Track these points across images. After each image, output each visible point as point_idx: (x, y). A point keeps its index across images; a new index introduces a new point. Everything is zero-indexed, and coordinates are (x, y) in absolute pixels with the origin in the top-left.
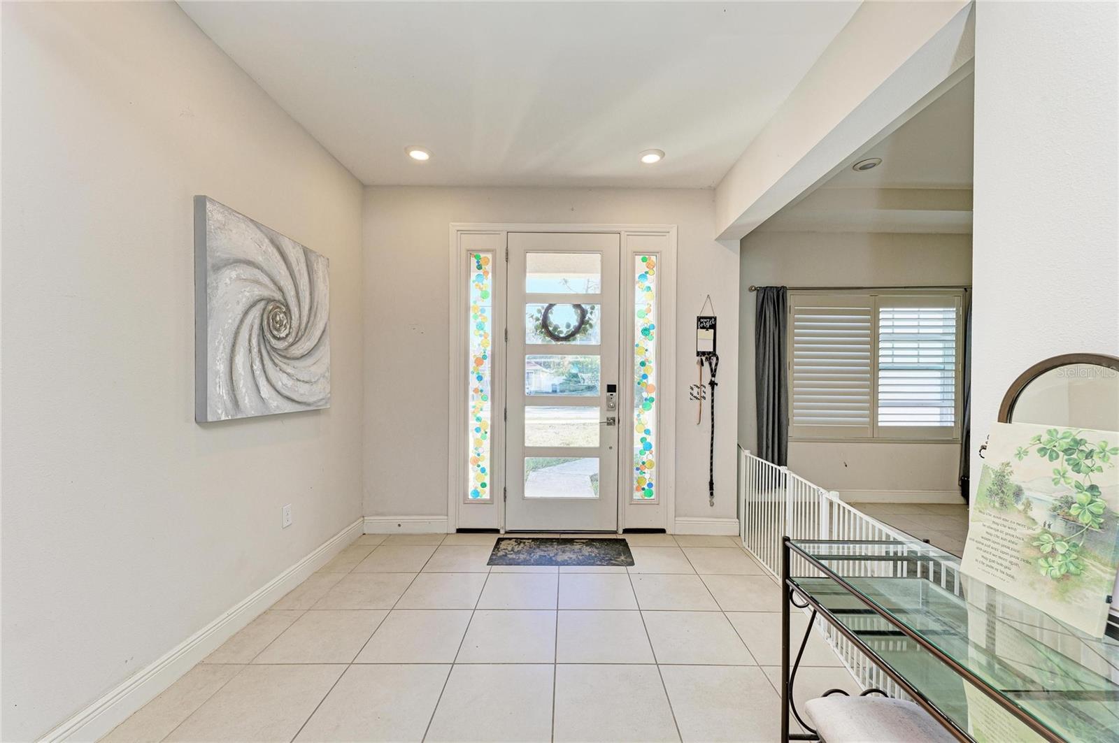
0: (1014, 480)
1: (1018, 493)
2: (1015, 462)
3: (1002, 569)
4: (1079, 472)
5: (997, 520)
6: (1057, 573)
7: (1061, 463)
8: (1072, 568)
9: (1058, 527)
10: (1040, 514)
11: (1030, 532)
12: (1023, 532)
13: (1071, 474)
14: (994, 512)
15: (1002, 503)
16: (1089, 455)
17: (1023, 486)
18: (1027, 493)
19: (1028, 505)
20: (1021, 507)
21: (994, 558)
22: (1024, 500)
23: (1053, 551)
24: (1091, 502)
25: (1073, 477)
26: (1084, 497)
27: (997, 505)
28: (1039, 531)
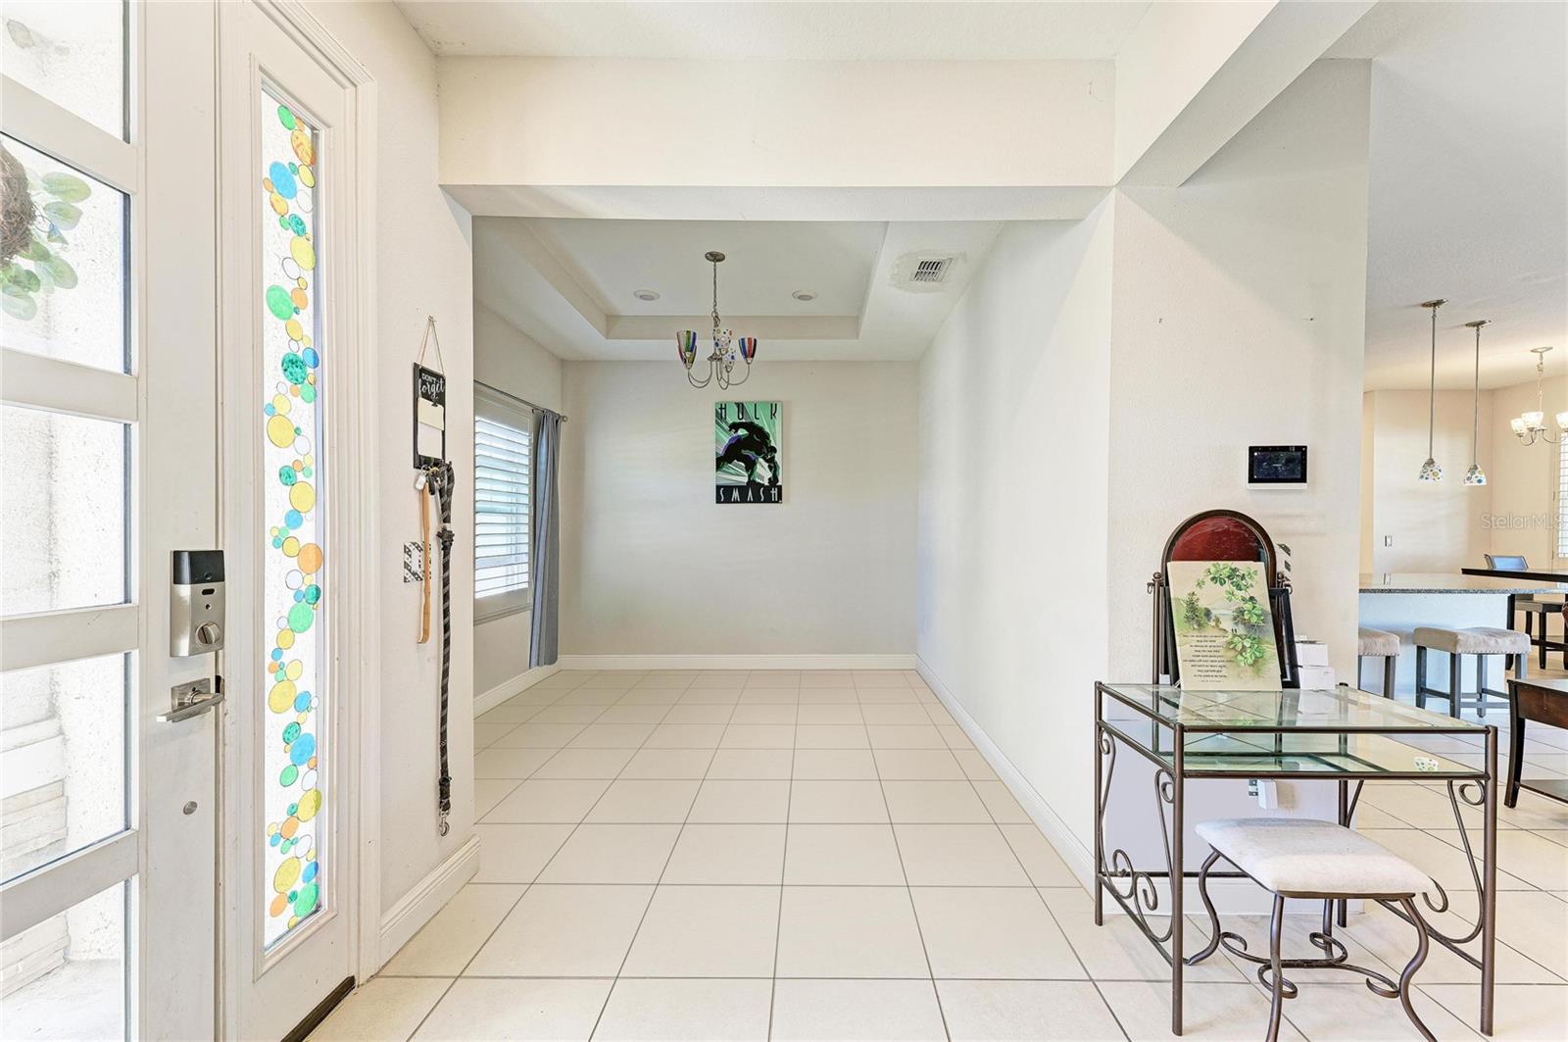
0: (1202, 604)
1: (1208, 613)
2: (1197, 591)
3: (1216, 673)
4: (1241, 590)
5: (1199, 639)
6: (1250, 661)
7: (1228, 586)
8: (1258, 654)
9: (1241, 630)
10: (1227, 624)
11: (1225, 639)
12: (1221, 641)
13: (1237, 592)
14: (1195, 633)
15: (1199, 625)
16: (1243, 578)
17: (1209, 607)
18: (1214, 612)
19: (1218, 620)
20: (1213, 623)
21: (1207, 669)
22: (1214, 618)
23: (1244, 647)
24: (1254, 607)
25: (1239, 594)
26: (1249, 606)
27: (1196, 627)
28: (1230, 637)
